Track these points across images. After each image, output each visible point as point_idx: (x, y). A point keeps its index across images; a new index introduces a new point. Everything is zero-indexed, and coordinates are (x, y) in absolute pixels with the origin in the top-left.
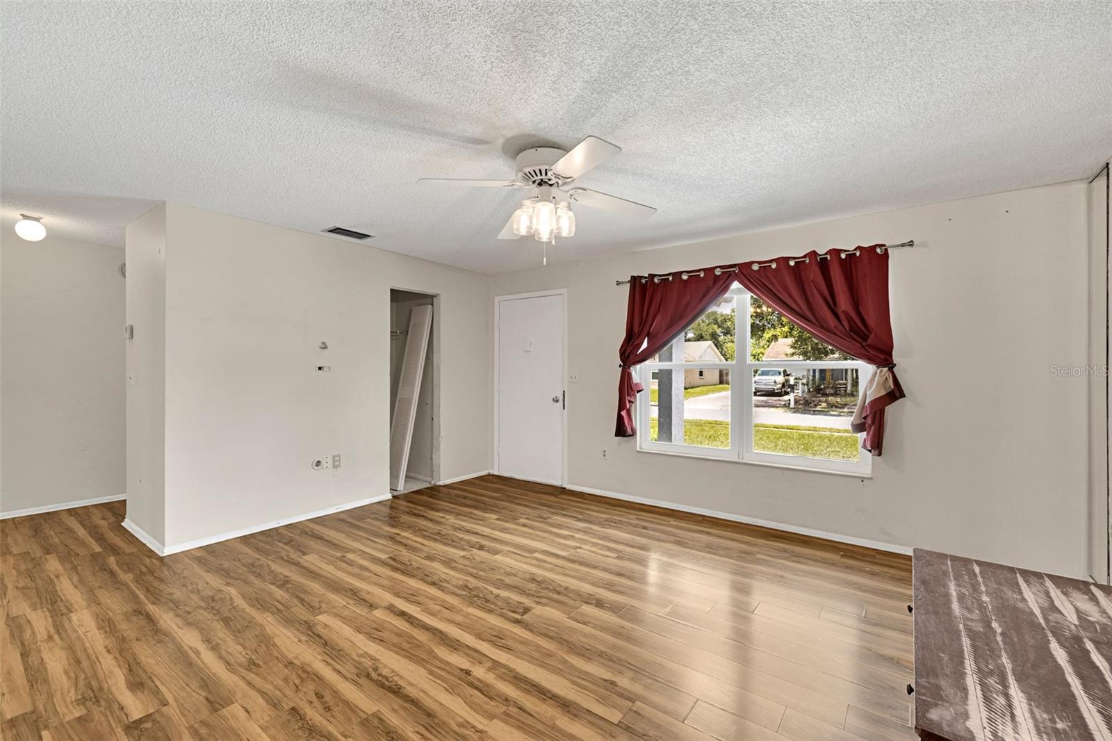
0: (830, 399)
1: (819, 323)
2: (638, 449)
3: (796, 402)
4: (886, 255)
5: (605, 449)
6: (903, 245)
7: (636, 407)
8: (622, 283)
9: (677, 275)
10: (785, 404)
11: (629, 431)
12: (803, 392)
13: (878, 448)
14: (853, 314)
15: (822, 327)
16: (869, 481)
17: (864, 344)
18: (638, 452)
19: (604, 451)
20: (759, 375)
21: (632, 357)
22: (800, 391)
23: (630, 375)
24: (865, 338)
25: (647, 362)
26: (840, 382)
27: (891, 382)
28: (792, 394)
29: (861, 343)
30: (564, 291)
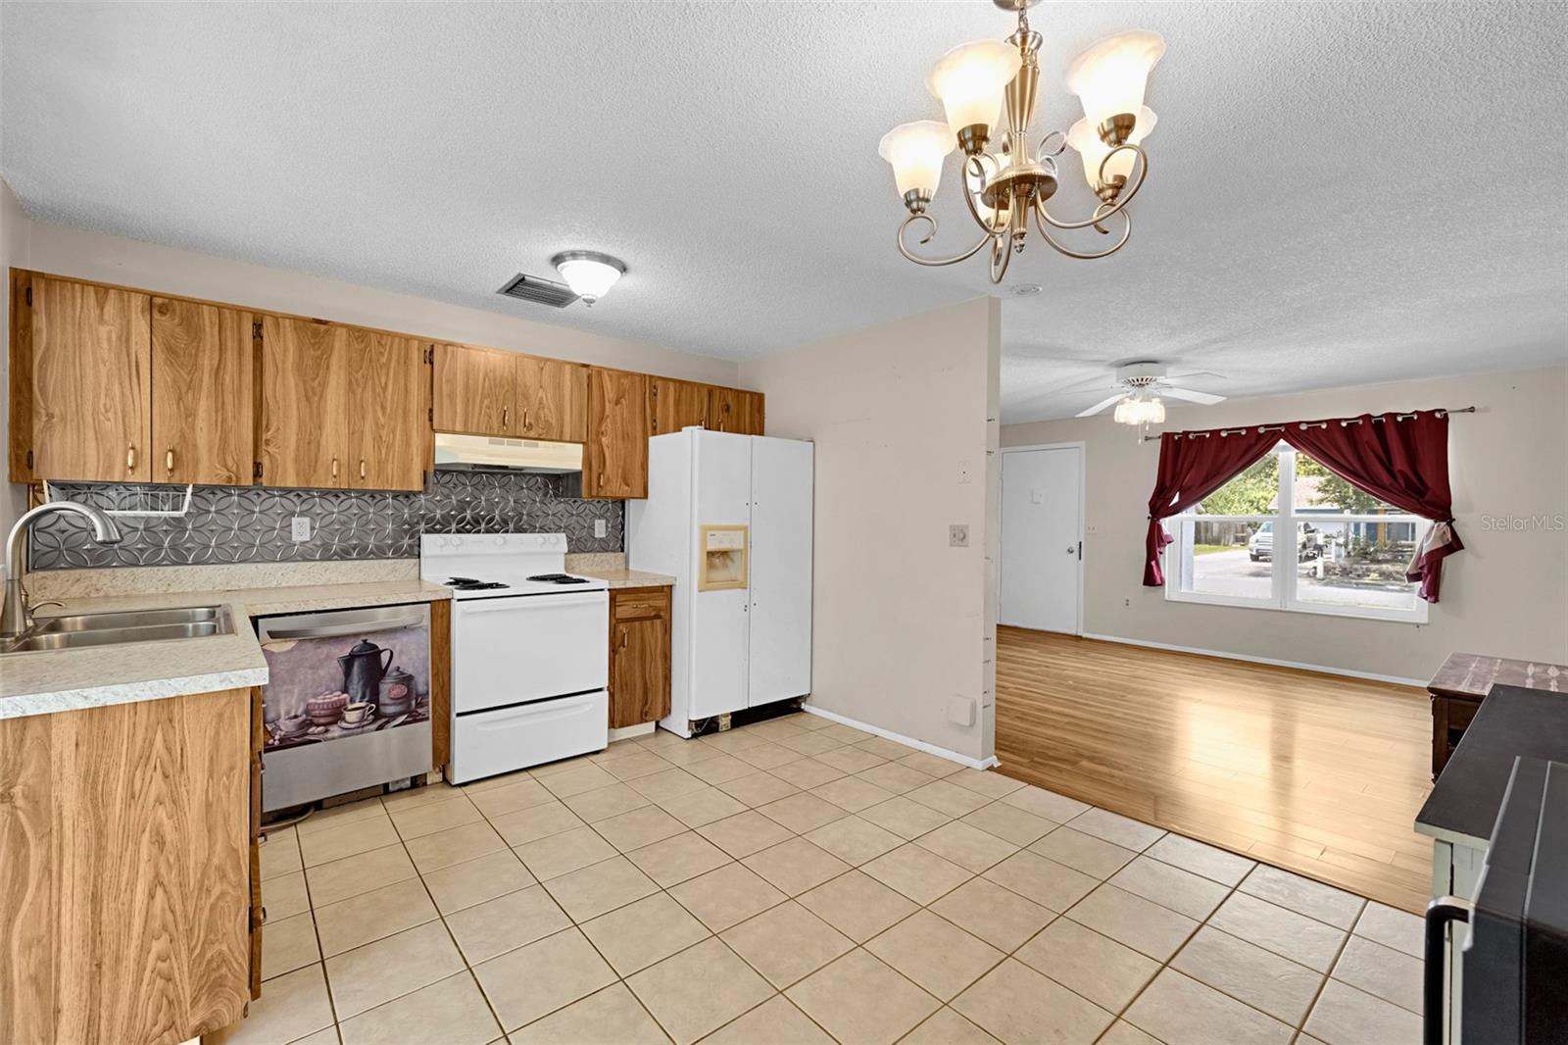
0: (1384, 566)
1: (1372, 478)
2: (1167, 598)
3: (1327, 570)
4: (1446, 419)
5: (1126, 598)
6: (1463, 411)
7: (1164, 558)
8: (1151, 438)
9: (1215, 433)
10: (1308, 574)
11: (1159, 581)
12: (1338, 556)
13: (1434, 594)
14: (1410, 474)
15: (1377, 485)
16: (1425, 627)
17: (1421, 500)
18: (1167, 601)
19: (1128, 600)
20: (1263, 531)
21: (1162, 510)
22: (1333, 556)
23: (1160, 527)
24: (1422, 495)
25: (1179, 515)
26: (1403, 542)
27: (1449, 536)
28: (1319, 559)
29: (1417, 500)
30: (1082, 444)
